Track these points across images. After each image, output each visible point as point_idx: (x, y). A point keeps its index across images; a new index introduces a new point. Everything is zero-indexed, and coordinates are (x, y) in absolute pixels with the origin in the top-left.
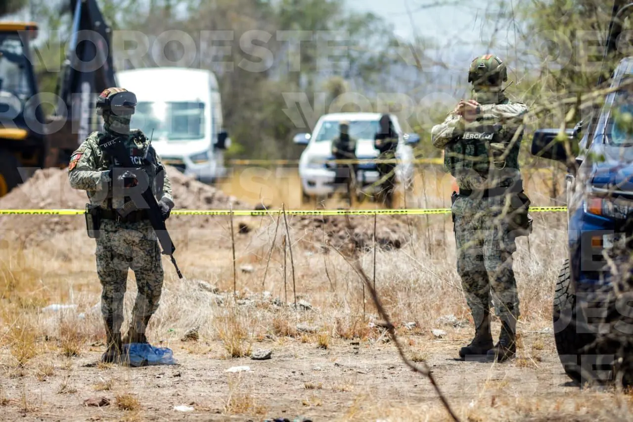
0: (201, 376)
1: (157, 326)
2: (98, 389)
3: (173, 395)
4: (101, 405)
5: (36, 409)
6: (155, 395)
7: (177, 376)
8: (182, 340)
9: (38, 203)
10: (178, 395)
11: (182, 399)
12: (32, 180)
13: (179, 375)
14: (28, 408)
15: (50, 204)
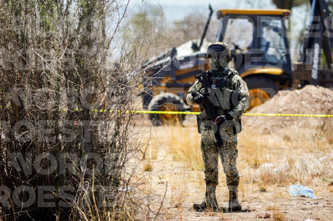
0: (330, 204)
1: (316, 177)
2: (268, 209)
3: (309, 214)
4: (265, 218)
5: (229, 219)
6: (299, 213)
7: (316, 204)
8: (329, 185)
9: (278, 110)
10: (312, 214)
11: (313, 216)
12: (276, 96)
13: (317, 203)
14: (224, 218)
15: (284, 110)
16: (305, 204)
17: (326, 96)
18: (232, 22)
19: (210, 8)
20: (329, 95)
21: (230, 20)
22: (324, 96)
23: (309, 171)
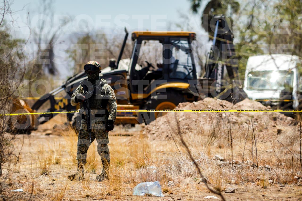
1: (189, 176)
9: (178, 119)
16: (169, 200)
17: (223, 107)
18: (145, 43)
19: (126, 30)
20: (225, 106)
21: (143, 42)
22: (221, 107)
23: (183, 172)
